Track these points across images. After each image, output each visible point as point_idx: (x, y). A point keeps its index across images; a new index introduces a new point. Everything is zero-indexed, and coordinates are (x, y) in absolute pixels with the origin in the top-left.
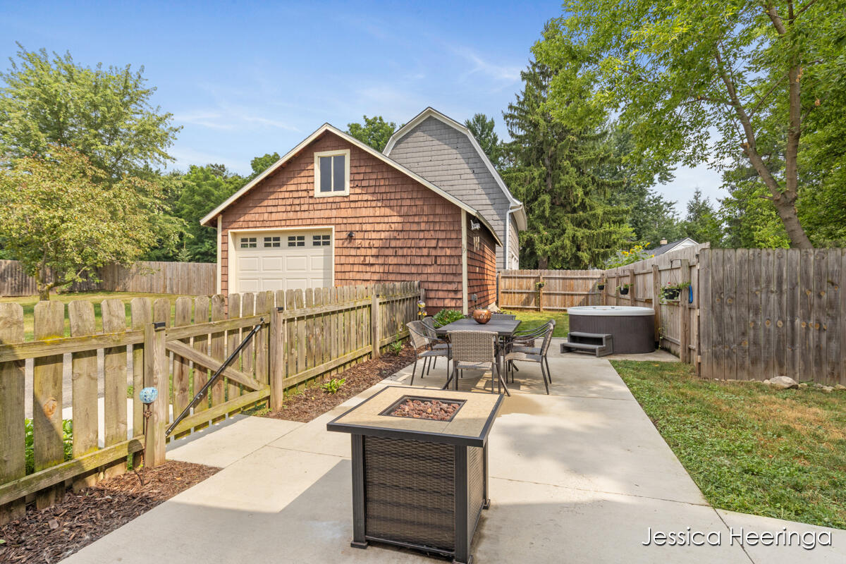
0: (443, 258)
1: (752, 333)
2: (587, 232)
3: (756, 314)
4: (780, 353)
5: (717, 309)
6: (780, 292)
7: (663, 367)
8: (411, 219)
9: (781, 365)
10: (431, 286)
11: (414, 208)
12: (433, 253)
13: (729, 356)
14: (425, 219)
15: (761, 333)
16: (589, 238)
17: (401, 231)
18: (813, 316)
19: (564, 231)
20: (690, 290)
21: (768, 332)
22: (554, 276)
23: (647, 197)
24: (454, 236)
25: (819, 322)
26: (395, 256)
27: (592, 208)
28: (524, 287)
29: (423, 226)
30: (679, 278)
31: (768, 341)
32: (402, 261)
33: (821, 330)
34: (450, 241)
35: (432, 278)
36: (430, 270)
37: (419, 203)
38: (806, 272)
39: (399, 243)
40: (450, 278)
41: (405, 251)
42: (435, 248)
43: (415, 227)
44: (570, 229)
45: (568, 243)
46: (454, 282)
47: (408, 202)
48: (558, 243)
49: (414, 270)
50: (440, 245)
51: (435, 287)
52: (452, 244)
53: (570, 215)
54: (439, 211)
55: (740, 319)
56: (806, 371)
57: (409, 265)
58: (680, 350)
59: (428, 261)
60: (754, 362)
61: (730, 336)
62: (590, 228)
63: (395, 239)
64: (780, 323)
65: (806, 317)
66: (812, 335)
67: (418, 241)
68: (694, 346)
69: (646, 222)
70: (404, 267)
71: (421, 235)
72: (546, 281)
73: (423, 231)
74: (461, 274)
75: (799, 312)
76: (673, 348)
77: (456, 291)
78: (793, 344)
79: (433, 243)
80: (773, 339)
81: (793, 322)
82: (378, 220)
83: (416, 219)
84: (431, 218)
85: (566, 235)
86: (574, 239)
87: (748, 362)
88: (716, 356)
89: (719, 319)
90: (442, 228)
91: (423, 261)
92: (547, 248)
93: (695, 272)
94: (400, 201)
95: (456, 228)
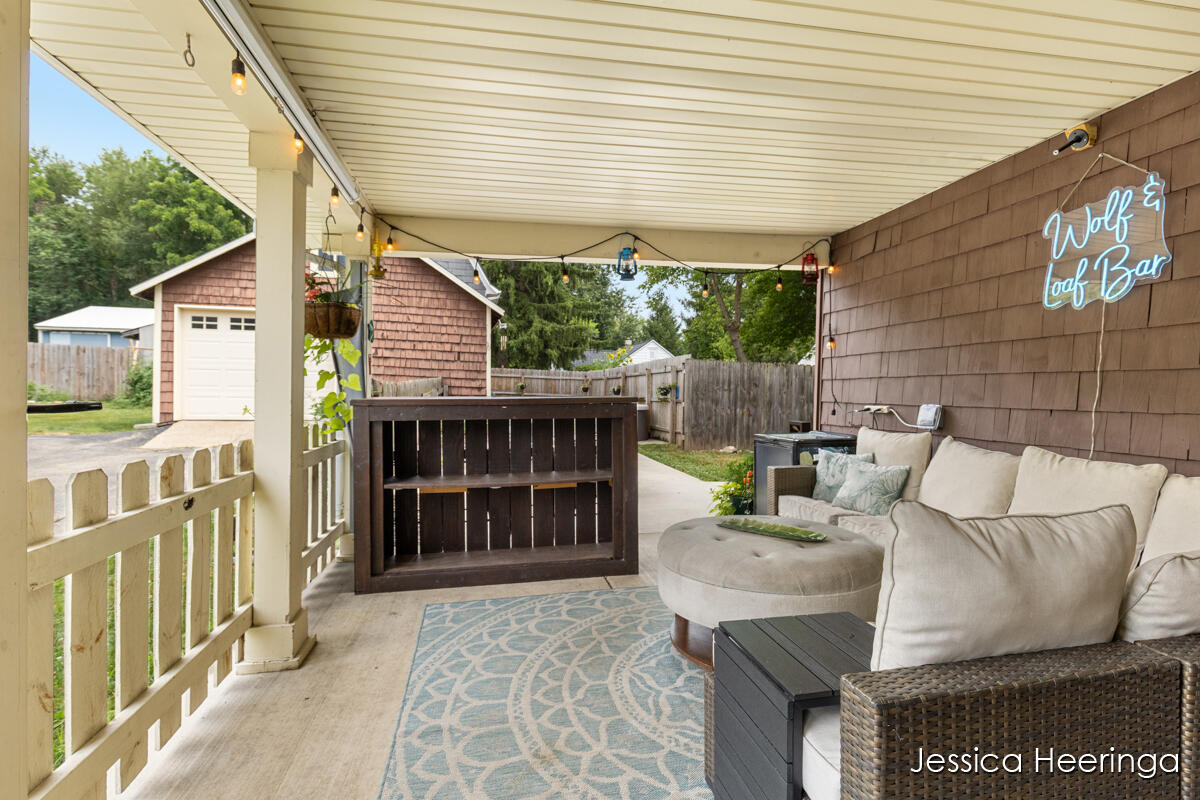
0: (467, 355)
1: (714, 418)
2: (557, 327)
3: (716, 405)
4: (728, 431)
5: (695, 402)
6: (730, 390)
7: (659, 447)
8: (432, 312)
9: (729, 440)
10: (454, 383)
11: (436, 301)
12: (456, 349)
13: (701, 435)
14: (448, 313)
15: (719, 418)
16: (557, 334)
17: (421, 324)
18: (746, 407)
19: (530, 323)
20: (677, 389)
21: (722, 416)
22: (536, 376)
23: (610, 288)
24: (478, 333)
25: (748, 410)
26: (414, 350)
27: (561, 299)
28: (504, 387)
29: (446, 321)
30: (669, 380)
31: (722, 424)
32: (421, 355)
33: (749, 415)
34: (474, 339)
35: (454, 375)
36: (453, 366)
37: (440, 296)
38: (743, 377)
39: (419, 337)
40: (474, 375)
41: (425, 346)
42: (458, 344)
43: (436, 321)
44: (537, 323)
45: (534, 337)
46: (478, 379)
47: (429, 294)
48: (523, 337)
49: (435, 365)
50: (464, 341)
51: (458, 383)
52: (476, 341)
53: (536, 305)
54: (463, 306)
55: (708, 409)
56: (741, 442)
57: (429, 360)
58: (668, 436)
59: (451, 357)
60: (715, 438)
61: (702, 421)
62: (559, 323)
63: (414, 331)
64: (729, 411)
65: (742, 407)
66: (745, 417)
67: (439, 336)
68: (679, 429)
69: (608, 316)
70: (423, 362)
71: (444, 330)
72: (528, 381)
73: (446, 326)
74: (485, 371)
75: (739, 403)
76: (662, 435)
77: (480, 389)
78: (735, 425)
79: (456, 339)
80: (725, 423)
81: (735, 410)
82: (394, 310)
83: (438, 313)
84: (455, 314)
85: (533, 328)
86: (541, 333)
87: (711, 438)
88: (694, 436)
89: (696, 408)
90: (466, 324)
91: (445, 356)
92: (512, 342)
93: (681, 375)
94: (419, 292)
95: (481, 325)
